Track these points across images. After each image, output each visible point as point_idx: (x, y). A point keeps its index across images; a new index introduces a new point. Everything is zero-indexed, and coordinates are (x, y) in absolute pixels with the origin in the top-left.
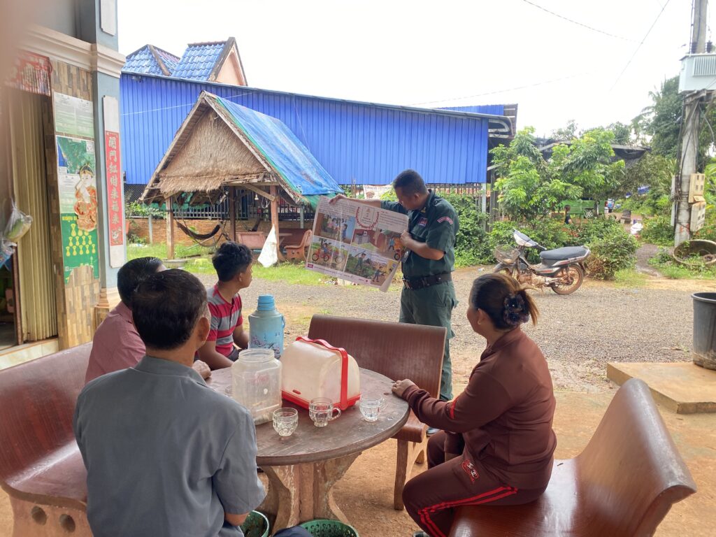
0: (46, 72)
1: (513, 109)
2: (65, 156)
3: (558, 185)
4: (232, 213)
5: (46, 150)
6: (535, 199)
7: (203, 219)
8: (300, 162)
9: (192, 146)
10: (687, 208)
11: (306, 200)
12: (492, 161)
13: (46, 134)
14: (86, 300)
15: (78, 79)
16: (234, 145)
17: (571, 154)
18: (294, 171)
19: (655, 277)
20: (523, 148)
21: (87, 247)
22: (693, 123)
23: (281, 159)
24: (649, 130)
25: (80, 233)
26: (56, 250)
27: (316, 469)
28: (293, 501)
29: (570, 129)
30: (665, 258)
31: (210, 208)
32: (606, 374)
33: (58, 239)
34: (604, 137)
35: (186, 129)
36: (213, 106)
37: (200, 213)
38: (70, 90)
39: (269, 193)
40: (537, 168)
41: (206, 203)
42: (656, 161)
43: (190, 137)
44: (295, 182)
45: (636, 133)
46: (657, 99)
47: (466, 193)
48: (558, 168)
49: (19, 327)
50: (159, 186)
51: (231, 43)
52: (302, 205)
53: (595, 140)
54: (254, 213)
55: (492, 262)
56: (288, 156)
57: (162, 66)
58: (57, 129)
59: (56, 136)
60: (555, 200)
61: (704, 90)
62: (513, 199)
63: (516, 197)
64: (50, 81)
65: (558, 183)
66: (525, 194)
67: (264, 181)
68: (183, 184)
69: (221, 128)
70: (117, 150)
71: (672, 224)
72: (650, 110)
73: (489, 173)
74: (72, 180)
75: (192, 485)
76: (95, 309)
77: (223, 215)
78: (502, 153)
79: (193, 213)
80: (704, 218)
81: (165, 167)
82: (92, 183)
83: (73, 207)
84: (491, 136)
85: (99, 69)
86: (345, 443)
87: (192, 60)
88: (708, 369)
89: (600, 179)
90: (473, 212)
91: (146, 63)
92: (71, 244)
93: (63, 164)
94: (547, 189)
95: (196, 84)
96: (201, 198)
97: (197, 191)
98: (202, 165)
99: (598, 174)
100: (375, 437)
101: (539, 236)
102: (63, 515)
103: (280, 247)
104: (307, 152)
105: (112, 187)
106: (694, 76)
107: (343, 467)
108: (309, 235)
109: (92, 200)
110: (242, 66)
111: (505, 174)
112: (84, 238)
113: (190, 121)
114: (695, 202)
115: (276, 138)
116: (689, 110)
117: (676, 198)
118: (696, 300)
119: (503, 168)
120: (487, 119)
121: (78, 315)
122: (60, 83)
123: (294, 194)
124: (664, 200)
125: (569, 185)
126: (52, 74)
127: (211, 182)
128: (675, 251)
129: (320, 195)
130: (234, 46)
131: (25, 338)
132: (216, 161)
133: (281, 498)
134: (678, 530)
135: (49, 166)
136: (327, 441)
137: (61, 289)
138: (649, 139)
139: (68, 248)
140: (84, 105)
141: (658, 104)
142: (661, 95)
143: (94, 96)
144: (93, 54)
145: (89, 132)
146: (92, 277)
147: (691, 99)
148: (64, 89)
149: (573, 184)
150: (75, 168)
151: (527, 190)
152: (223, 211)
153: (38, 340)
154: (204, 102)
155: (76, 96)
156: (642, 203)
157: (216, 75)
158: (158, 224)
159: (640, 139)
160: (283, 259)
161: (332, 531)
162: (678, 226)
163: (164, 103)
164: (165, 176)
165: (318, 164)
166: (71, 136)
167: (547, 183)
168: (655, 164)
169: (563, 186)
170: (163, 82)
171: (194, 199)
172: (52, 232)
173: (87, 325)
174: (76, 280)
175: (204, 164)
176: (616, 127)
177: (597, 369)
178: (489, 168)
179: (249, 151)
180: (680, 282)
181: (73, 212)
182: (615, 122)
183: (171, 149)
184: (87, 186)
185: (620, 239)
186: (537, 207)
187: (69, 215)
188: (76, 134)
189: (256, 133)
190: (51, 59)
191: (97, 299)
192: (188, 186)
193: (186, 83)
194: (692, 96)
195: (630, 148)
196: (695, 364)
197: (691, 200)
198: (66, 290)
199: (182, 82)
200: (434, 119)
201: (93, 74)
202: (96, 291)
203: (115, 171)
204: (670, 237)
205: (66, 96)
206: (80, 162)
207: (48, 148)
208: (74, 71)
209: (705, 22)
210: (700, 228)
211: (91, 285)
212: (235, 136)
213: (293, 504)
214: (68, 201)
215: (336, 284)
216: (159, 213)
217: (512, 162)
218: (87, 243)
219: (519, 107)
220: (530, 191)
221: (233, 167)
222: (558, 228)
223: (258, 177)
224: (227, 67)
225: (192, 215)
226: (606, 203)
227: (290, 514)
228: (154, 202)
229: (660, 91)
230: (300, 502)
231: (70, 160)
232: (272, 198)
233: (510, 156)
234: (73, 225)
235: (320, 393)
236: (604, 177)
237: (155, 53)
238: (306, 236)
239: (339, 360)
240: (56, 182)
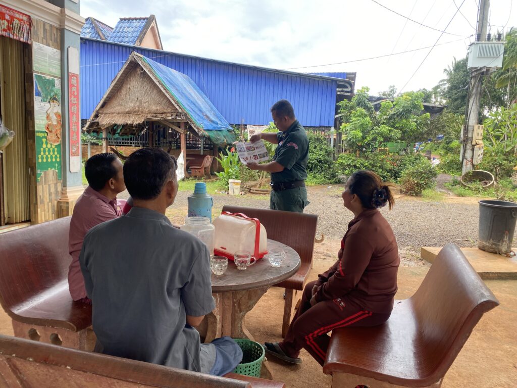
0: (28, 27)
1: (352, 76)
2: (39, 89)
3: (385, 129)
4: (151, 142)
5: (26, 84)
6: (368, 139)
7: (128, 146)
8: (202, 106)
9: (124, 92)
10: (471, 148)
11: (206, 133)
12: (339, 111)
13: (26, 72)
14: (52, 195)
15: (51, 34)
16: (155, 91)
17: (394, 107)
18: (198, 112)
19: (448, 195)
20: (361, 102)
21: (54, 156)
22: (477, 90)
23: (189, 103)
24: (444, 96)
25: (49, 146)
26: (31, 158)
27: (234, 303)
28: (218, 325)
29: (391, 92)
30: (455, 183)
31: (134, 138)
32: (420, 255)
33: (33, 149)
34: (416, 96)
35: (119, 79)
36: (140, 63)
37: (126, 141)
38: (44, 40)
39: (180, 127)
40: (370, 117)
41: (132, 134)
42: (449, 117)
43: (122, 85)
44: (199, 120)
45: (435, 98)
46: (450, 74)
47: (319, 134)
48: (385, 117)
49: (2, 213)
50: (98, 120)
51: (152, 19)
52: (204, 136)
53: (411, 98)
54: (167, 143)
55: (337, 182)
56: (195, 102)
57: (100, 33)
58: (34, 69)
59: (34, 74)
60: (382, 139)
61: (484, 67)
62: (353, 138)
63: (355, 136)
64: (31, 33)
65: (385, 127)
66: (361, 134)
67: (176, 118)
68: (116, 118)
69: (146, 79)
70: (77, 87)
71: (461, 159)
72: (445, 82)
73: (336, 119)
74: (44, 107)
75: (170, 293)
76: (58, 201)
77: (143, 143)
78: (346, 105)
79: (121, 141)
80: (482, 156)
81: (103, 106)
82: (58, 109)
83: (44, 126)
84: (338, 93)
85: (66, 27)
86: (261, 279)
87: (123, 30)
88: (488, 252)
89: (413, 125)
90: (324, 147)
91: (88, 30)
92: (42, 153)
93: (38, 94)
94: (377, 131)
95: (126, 47)
96: (128, 130)
97: (127, 124)
98: (130, 105)
99: (412, 122)
100: (280, 276)
101: (370, 164)
102: (52, 334)
103: (187, 167)
104: (207, 99)
105: (73, 113)
106: (478, 57)
107: (253, 301)
108: (208, 159)
109: (58, 123)
110: (159, 37)
111: (348, 121)
112: (51, 149)
113: (123, 73)
114: (477, 144)
115: (185, 88)
116: (474, 81)
117: (464, 141)
118: (481, 205)
119: (347, 116)
120: (336, 81)
121: (46, 206)
122: (37, 35)
123: (198, 129)
124: (455, 143)
125: (392, 129)
126: (32, 29)
127: (137, 118)
128: (462, 178)
129: (216, 130)
130: (154, 21)
131: (6, 221)
132: (141, 103)
133: (209, 323)
134: (474, 350)
135: (27, 96)
136: (248, 278)
137: (34, 186)
138: (444, 102)
139: (40, 156)
140: (54, 53)
141: (451, 78)
142: (453, 71)
143: (61, 46)
144: (62, 16)
145: (57, 72)
146: (56, 178)
147: (475, 73)
148: (40, 40)
149: (394, 128)
150: (47, 98)
151: (363, 132)
152: (143, 140)
153: (16, 223)
154: (133, 60)
155: (49, 46)
156: (438, 147)
157: (141, 42)
158: (95, 149)
159: (439, 101)
160: (188, 176)
161: (244, 346)
162: (465, 161)
163: (102, 60)
164: (102, 113)
165: (214, 108)
166: (44, 74)
167: (377, 127)
168: (449, 119)
169: (388, 129)
170: (102, 45)
171: (123, 131)
172: (28, 144)
173: (52, 214)
174: (45, 180)
175: (132, 105)
176: (423, 92)
177: (413, 252)
178: (337, 116)
179: (166, 96)
180: (466, 198)
181: (44, 130)
182: (422, 89)
183: (108, 93)
184: (55, 112)
185: (425, 167)
186: (370, 144)
187: (41, 132)
188: (48, 73)
189: (171, 84)
190: (32, 17)
191: (60, 195)
192: (120, 121)
193: (119, 46)
194: (476, 71)
195: (434, 106)
196: (480, 249)
197: (474, 143)
198: (38, 186)
199: (115, 45)
200: (298, 79)
201: (61, 31)
202: (59, 189)
203: (75, 102)
204: (458, 169)
205: (41, 45)
206: (50, 94)
207: (27, 82)
208: (48, 27)
209: (487, 20)
210: (479, 162)
211: (56, 185)
212: (155, 85)
213: (218, 327)
214: (41, 122)
215: (228, 194)
216: (96, 141)
217: (353, 112)
218: (54, 154)
219: (357, 75)
220: (365, 132)
221: (154, 108)
222: (383, 159)
223: (172, 115)
224: (149, 35)
225: (120, 143)
226: (415, 145)
227: (216, 334)
228: (94, 132)
229: (452, 69)
230: (222, 326)
231: (43, 92)
232: (181, 131)
233: (352, 108)
234: (44, 140)
235: (241, 248)
236: (416, 124)
237: (95, 24)
238: (205, 159)
239: (254, 226)
240: (33, 107)
